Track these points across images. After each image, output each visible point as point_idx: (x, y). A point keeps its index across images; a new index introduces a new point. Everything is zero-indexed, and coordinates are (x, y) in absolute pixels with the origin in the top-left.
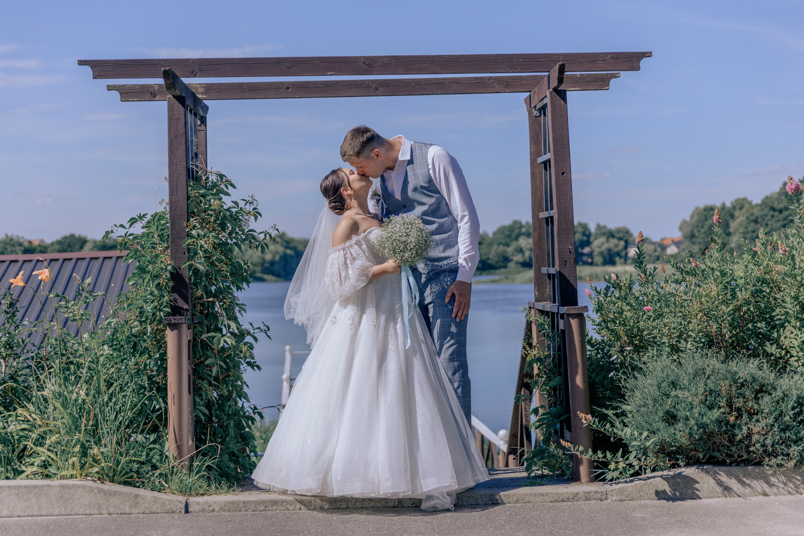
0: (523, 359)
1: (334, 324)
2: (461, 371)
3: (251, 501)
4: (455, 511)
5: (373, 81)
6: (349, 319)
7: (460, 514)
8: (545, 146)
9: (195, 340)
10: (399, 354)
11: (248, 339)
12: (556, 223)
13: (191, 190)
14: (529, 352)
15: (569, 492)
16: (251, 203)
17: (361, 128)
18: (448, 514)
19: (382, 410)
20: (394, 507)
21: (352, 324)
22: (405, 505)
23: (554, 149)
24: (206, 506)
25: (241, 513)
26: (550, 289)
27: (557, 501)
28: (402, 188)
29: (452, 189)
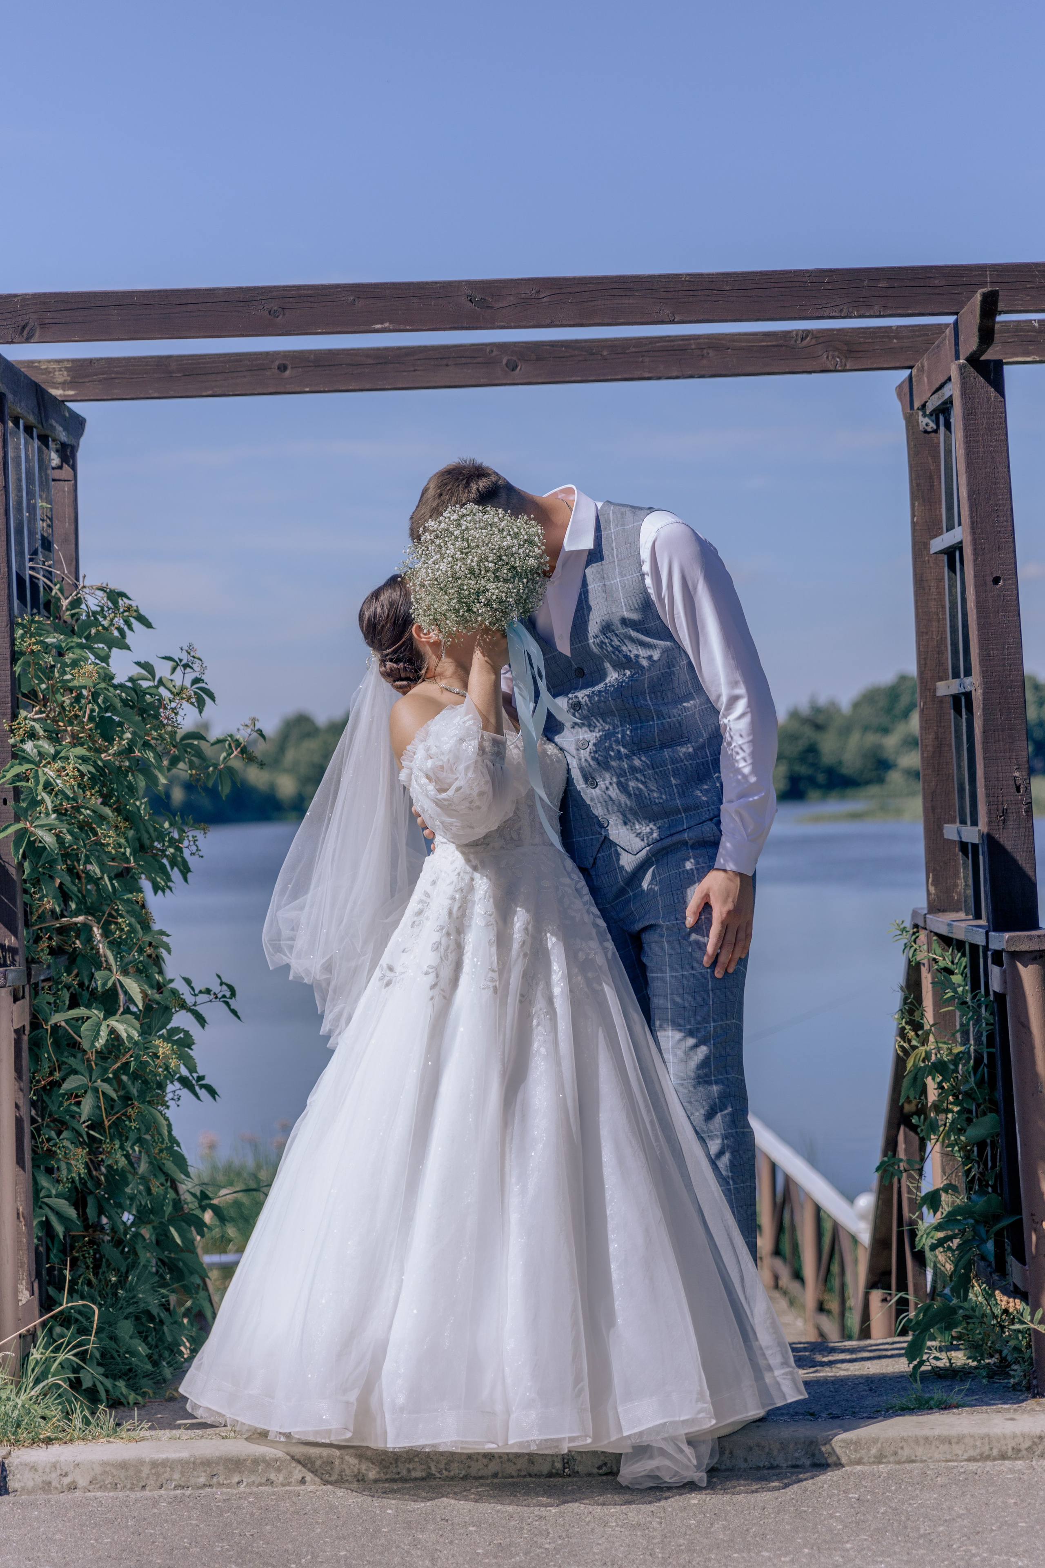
0: (900, 1063)
1: (388, 984)
2: (729, 1110)
3: (174, 1461)
4: (711, 1486)
5: (503, 347)
6: (427, 973)
7: (727, 1497)
8: (950, 508)
9: (35, 1025)
10: (559, 1064)
11: (181, 1020)
12: (978, 713)
13: (22, 637)
14: (914, 1043)
15: (1018, 1432)
16: (186, 666)
17: (464, 468)
18: (694, 1499)
19: (514, 1217)
20: (550, 1475)
21: (433, 987)
22: (580, 1468)
23: (971, 517)
24: (54, 1475)
25: (147, 1493)
26: (966, 880)
27: (988, 1458)
28: (574, 625)
29: (703, 627)
